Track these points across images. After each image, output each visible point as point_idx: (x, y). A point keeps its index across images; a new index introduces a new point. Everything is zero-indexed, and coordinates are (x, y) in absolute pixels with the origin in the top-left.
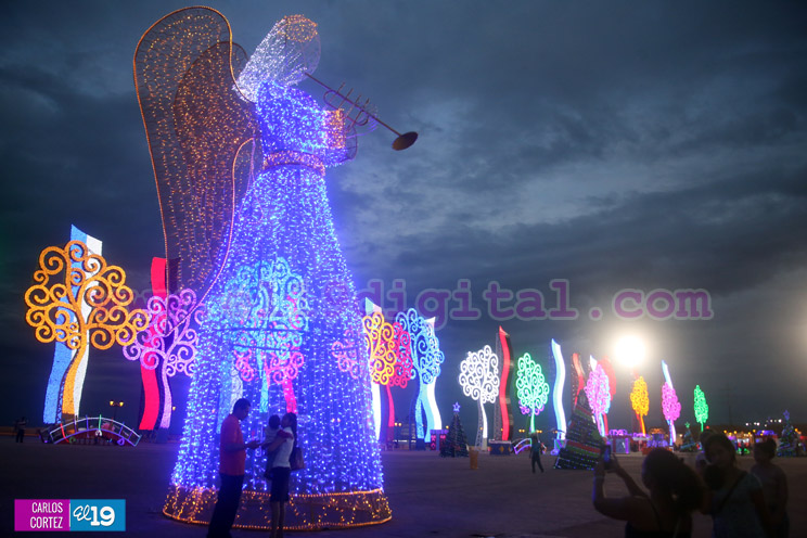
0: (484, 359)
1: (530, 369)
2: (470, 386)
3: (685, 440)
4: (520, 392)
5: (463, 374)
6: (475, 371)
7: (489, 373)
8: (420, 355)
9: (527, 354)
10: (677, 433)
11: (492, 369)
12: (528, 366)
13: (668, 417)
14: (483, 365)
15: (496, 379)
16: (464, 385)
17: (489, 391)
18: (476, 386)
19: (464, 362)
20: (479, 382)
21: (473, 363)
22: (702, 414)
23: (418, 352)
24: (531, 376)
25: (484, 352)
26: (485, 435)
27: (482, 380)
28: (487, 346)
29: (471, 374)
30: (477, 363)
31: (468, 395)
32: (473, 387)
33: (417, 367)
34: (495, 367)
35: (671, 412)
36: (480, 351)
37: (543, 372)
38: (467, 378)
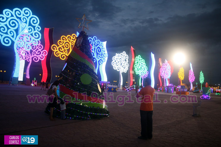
0: (123, 57)
1: (140, 61)
2: (116, 66)
3: (195, 89)
4: (136, 69)
5: (114, 61)
6: (119, 61)
7: (124, 62)
8: (97, 54)
9: (139, 55)
10: (193, 86)
11: (126, 60)
12: (139, 60)
13: (190, 81)
14: (122, 58)
15: (127, 64)
16: (114, 65)
17: (124, 68)
18: (119, 66)
19: (114, 57)
20: (120, 64)
21: (118, 58)
22: (202, 80)
23: (97, 53)
24: (140, 64)
25: (123, 54)
26: (122, 84)
27: (121, 64)
28: (124, 52)
29: (117, 62)
30: (119, 58)
31: (115, 69)
32: (118, 66)
33: (96, 58)
34: (127, 60)
35: (192, 79)
36: (121, 53)
37: (145, 63)
38: (115, 63)
